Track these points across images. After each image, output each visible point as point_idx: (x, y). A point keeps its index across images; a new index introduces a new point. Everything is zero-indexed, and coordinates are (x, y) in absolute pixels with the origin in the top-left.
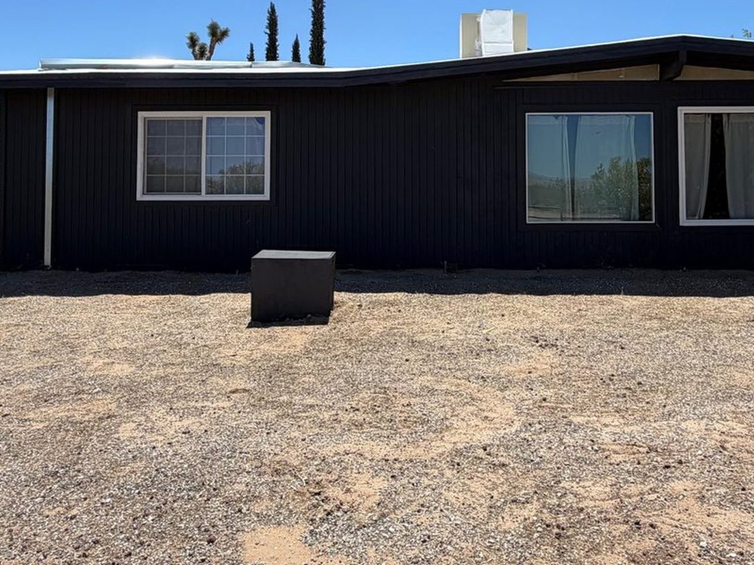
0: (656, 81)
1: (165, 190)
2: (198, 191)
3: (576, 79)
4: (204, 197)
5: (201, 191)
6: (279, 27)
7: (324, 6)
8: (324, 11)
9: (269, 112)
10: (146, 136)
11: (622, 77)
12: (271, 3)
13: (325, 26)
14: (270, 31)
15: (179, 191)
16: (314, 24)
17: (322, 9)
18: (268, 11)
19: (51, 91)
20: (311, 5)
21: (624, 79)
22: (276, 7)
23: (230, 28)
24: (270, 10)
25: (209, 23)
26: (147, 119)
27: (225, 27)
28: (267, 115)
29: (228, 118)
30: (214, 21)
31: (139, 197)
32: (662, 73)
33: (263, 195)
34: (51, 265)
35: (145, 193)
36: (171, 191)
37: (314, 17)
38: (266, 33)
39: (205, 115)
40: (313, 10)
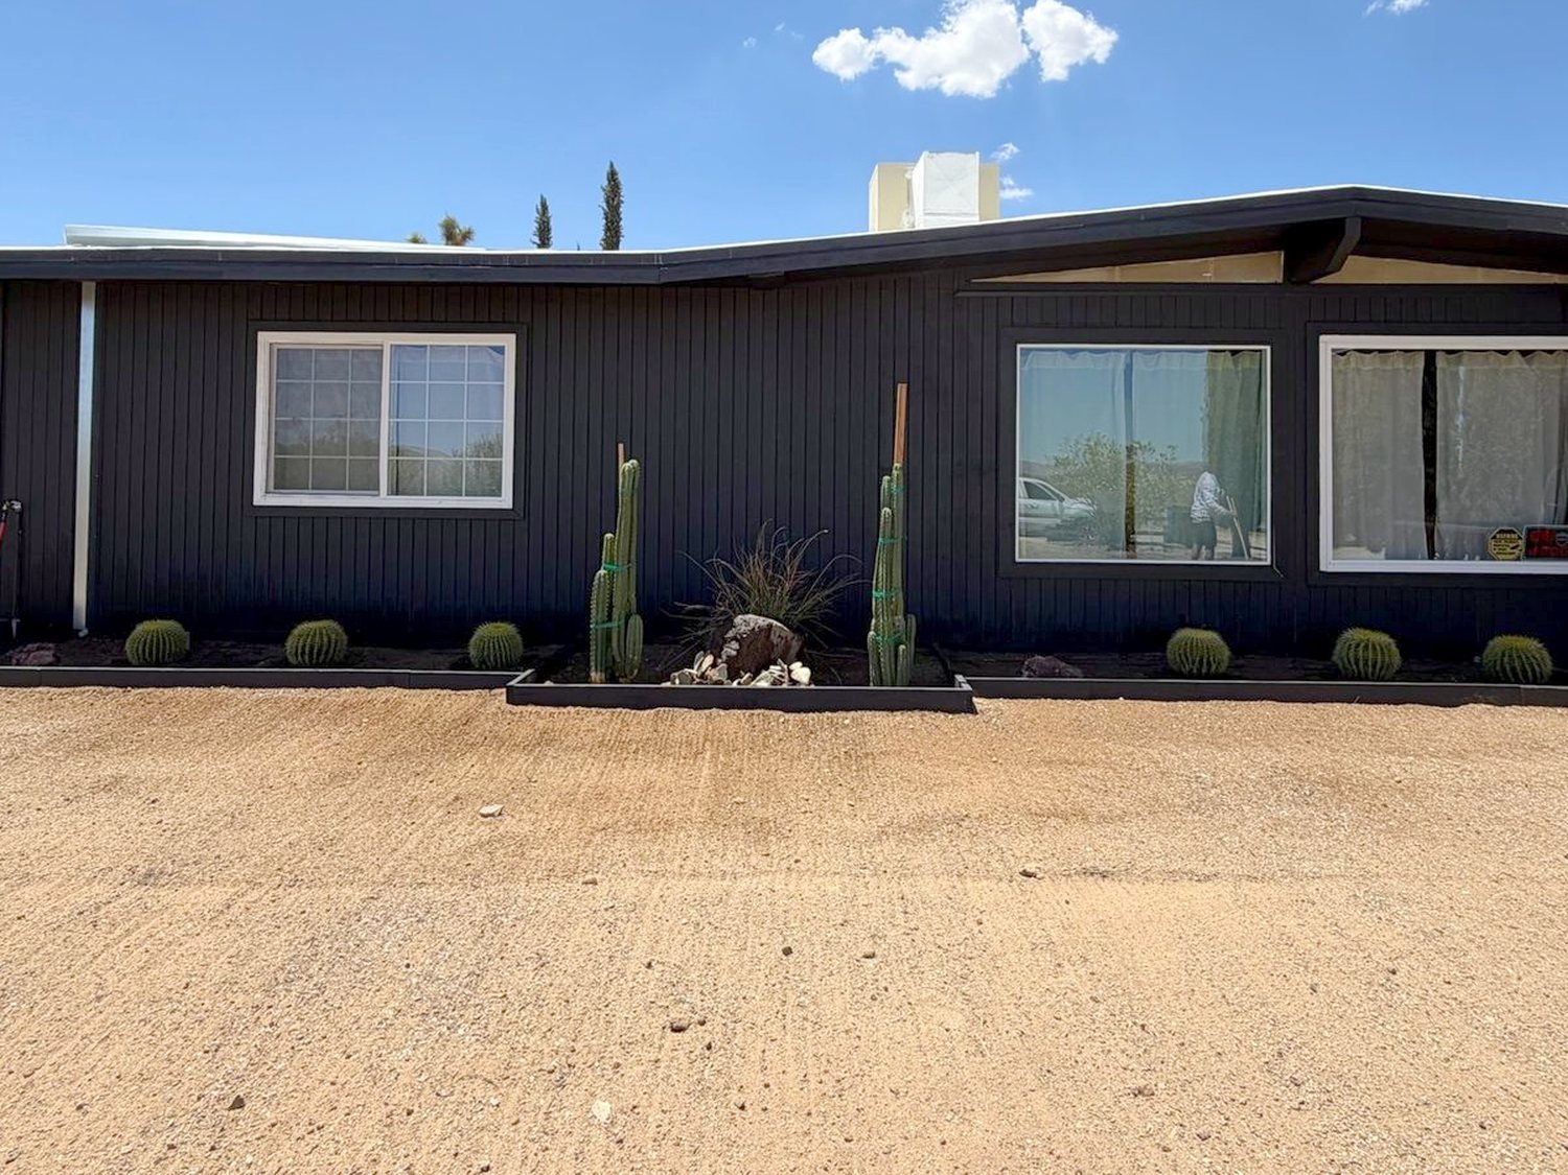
0: (1276, 284)
1: (310, 486)
2: (374, 487)
3: (1117, 279)
4: (384, 500)
5: (378, 489)
6: (553, 233)
7: (622, 202)
8: (621, 209)
9: (512, 337)
10: (274, 381)
11: (1209, 277)
12: (542, 197)
13: (623, 232)
14: (540, 240)
15: (339, 487)
16: (607, 229)
17: (618, 205)
18: (537, 209)
19: (89, 290)
20: (603, 200)
21: (1213, 280)
22: (548, 203)
23: (474, 228)
24: (540, 207)
25: (442, 219)
26: (276, 347)
27: (467, 227)
28: (508, 341)
29: (431, 346)
30: (451, 216)
31: (260, 498)
32: (1289, 269)
33: (499, 499)
34: (87, 626)
35: (271, 488)
36: (320, 486)
37: (606, 219)
38: (534, 243)
39: (387, 340)
40: (606, 208)
